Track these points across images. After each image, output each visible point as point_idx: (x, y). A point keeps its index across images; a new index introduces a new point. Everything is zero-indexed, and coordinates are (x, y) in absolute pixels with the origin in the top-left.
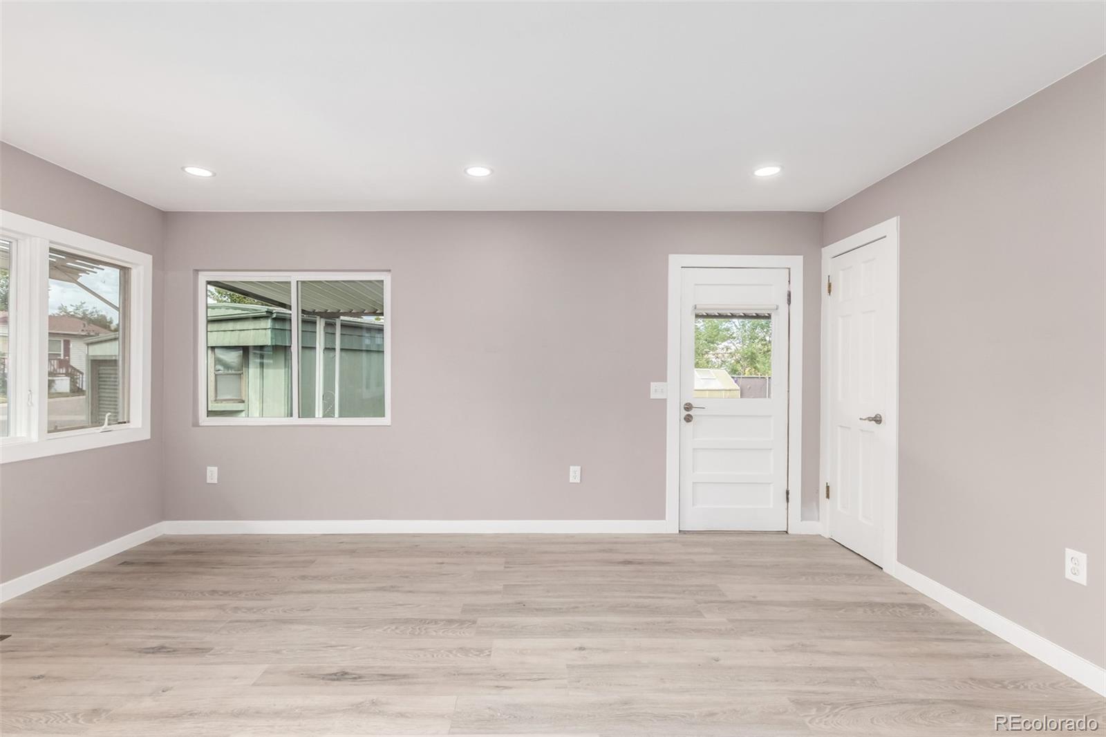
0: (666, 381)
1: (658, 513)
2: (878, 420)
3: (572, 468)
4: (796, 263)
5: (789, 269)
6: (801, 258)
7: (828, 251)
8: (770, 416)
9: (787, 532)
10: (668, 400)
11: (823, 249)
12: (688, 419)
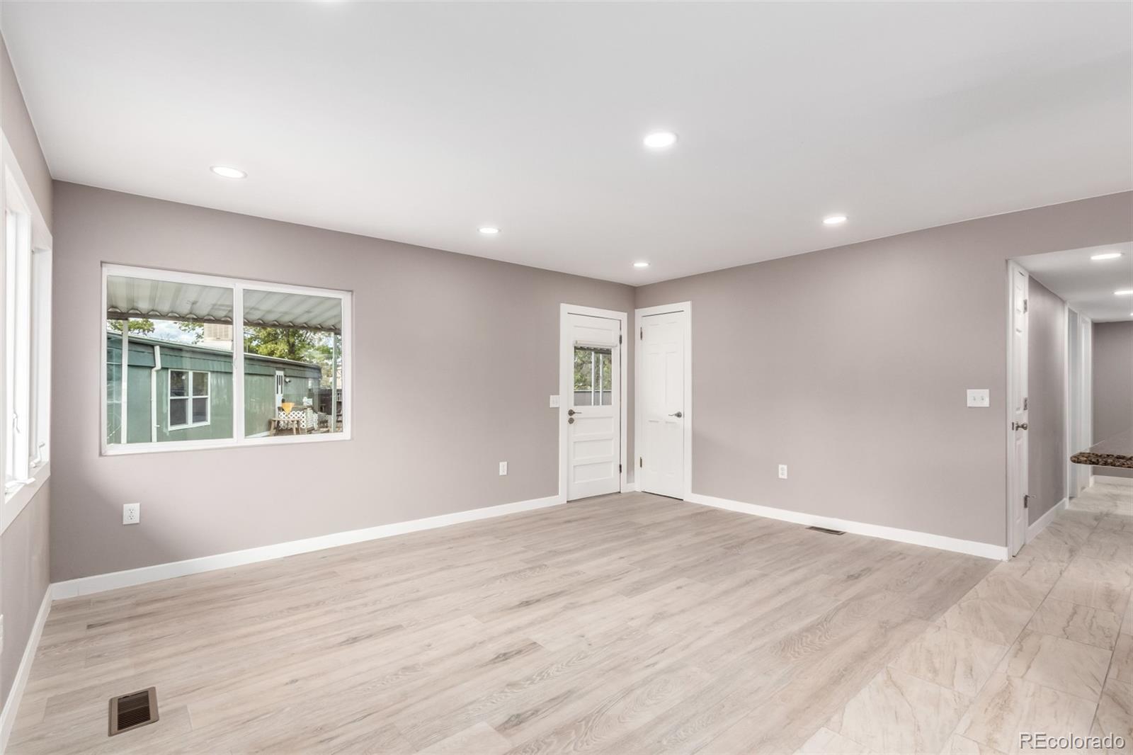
0: (558, 394)
1: (554, 491)
2: (679, 415)
3: (501, 464)
4: (623, 316)
5: (620, 321)
6: (626, 314)
7: (639, 312)
8: (611, 417)
9: (620, 492)
10: (560, 410)
11: (636, 310)
12: (571, 421)
